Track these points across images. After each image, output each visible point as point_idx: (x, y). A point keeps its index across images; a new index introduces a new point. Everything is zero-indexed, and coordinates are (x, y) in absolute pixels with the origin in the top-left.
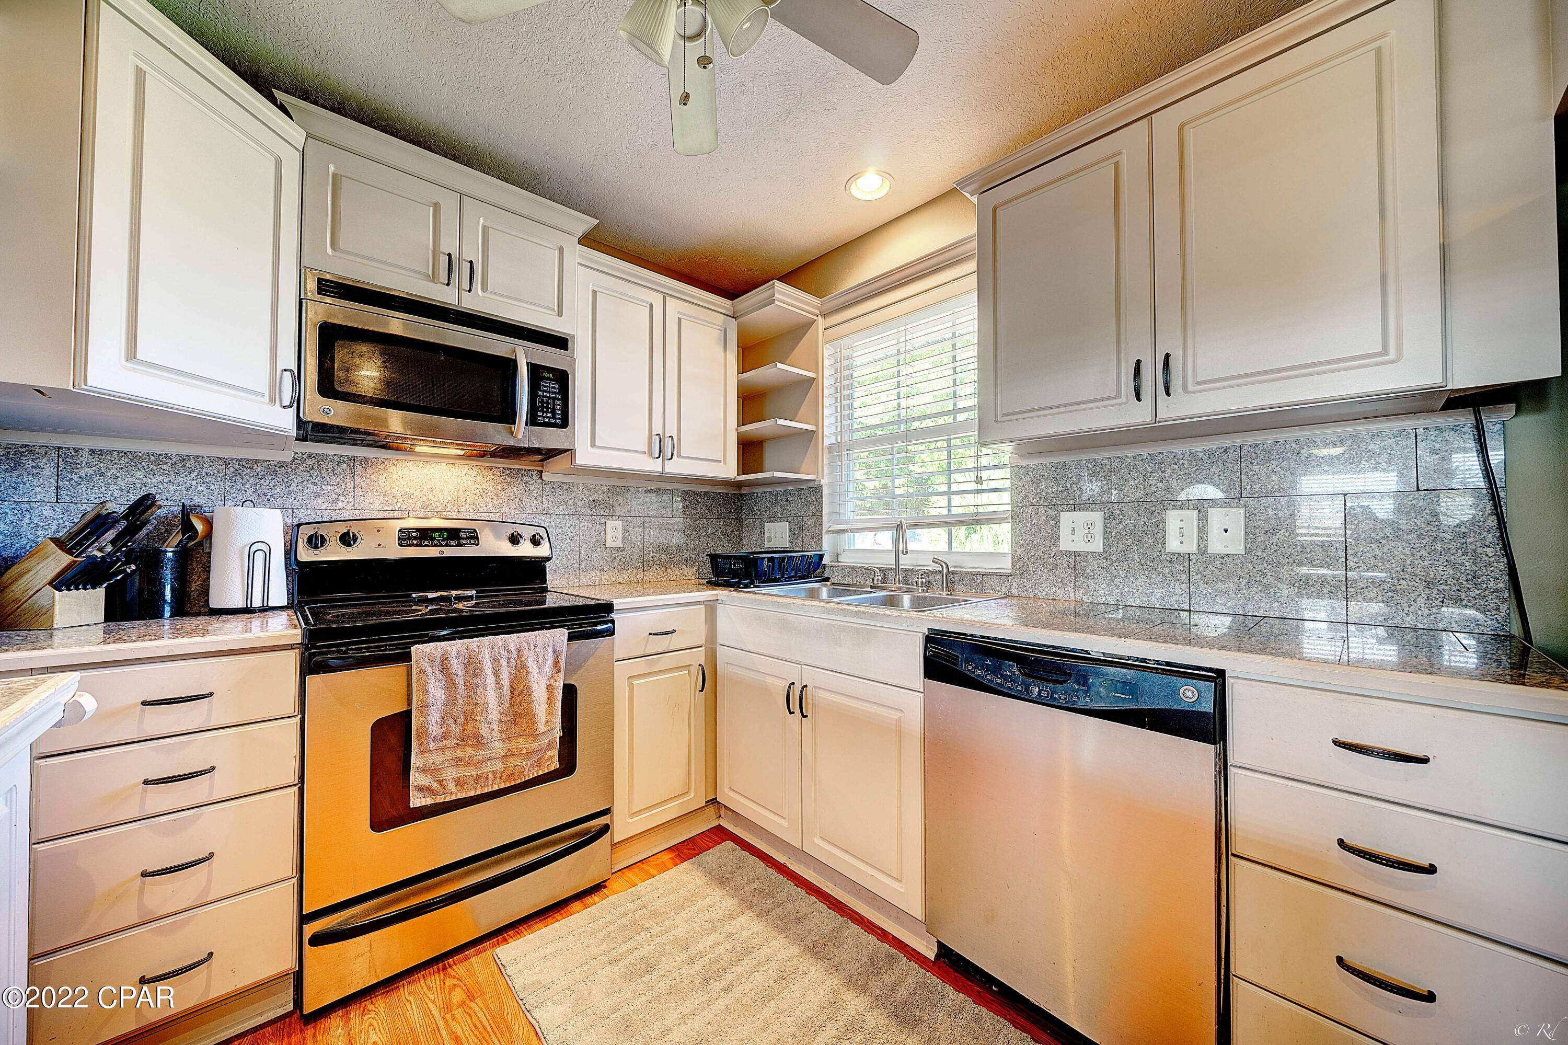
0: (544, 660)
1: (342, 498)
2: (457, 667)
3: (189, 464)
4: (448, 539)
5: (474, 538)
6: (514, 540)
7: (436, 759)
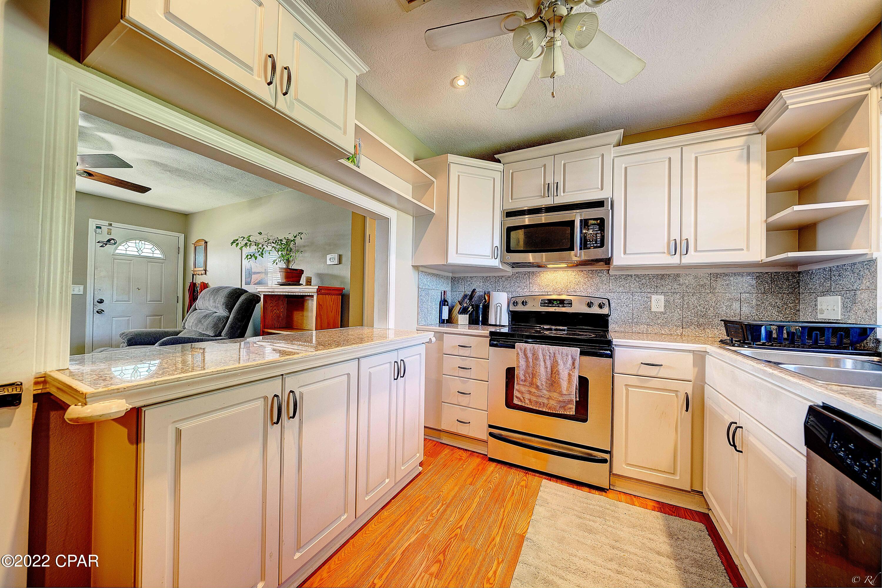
1: (526, 287)
2: (530, 355)
3: (488, 279)
4: (559, 304)
5: (570, 303)
6: (590, 305)
7: (523, 389)
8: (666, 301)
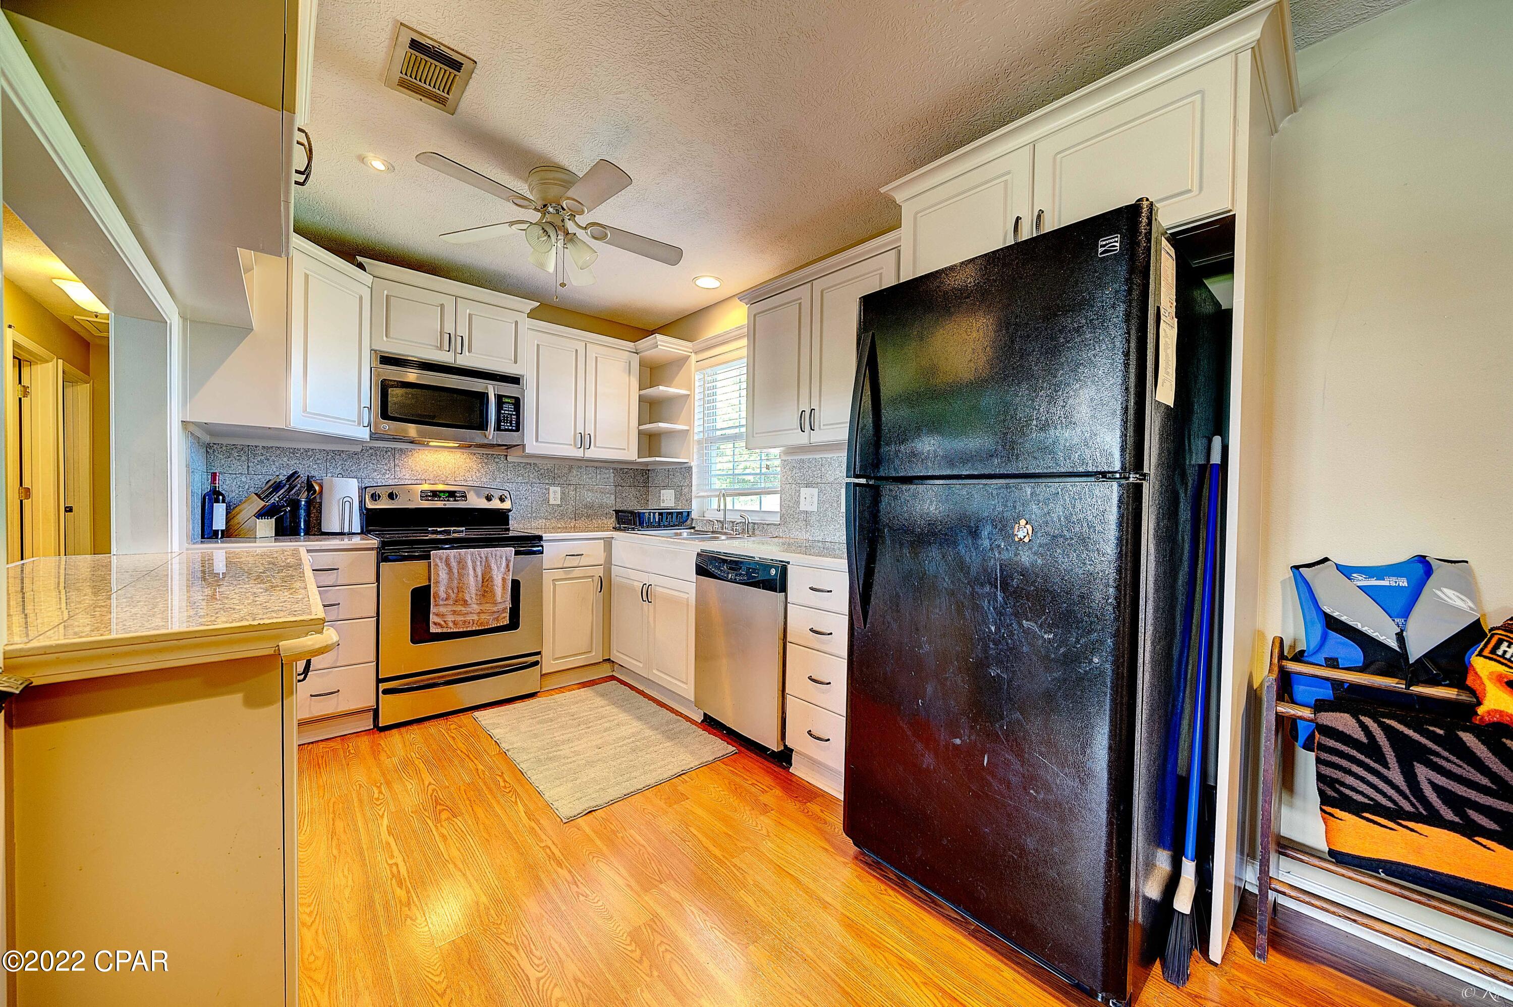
0: (501, 564)
1: (388, 472)
2: (454, 564)
3: (310, 453)
4: (448, 497)
5: (464, 497)
6: (489, 498)
7: (442, 610)
8: (563, 493)
